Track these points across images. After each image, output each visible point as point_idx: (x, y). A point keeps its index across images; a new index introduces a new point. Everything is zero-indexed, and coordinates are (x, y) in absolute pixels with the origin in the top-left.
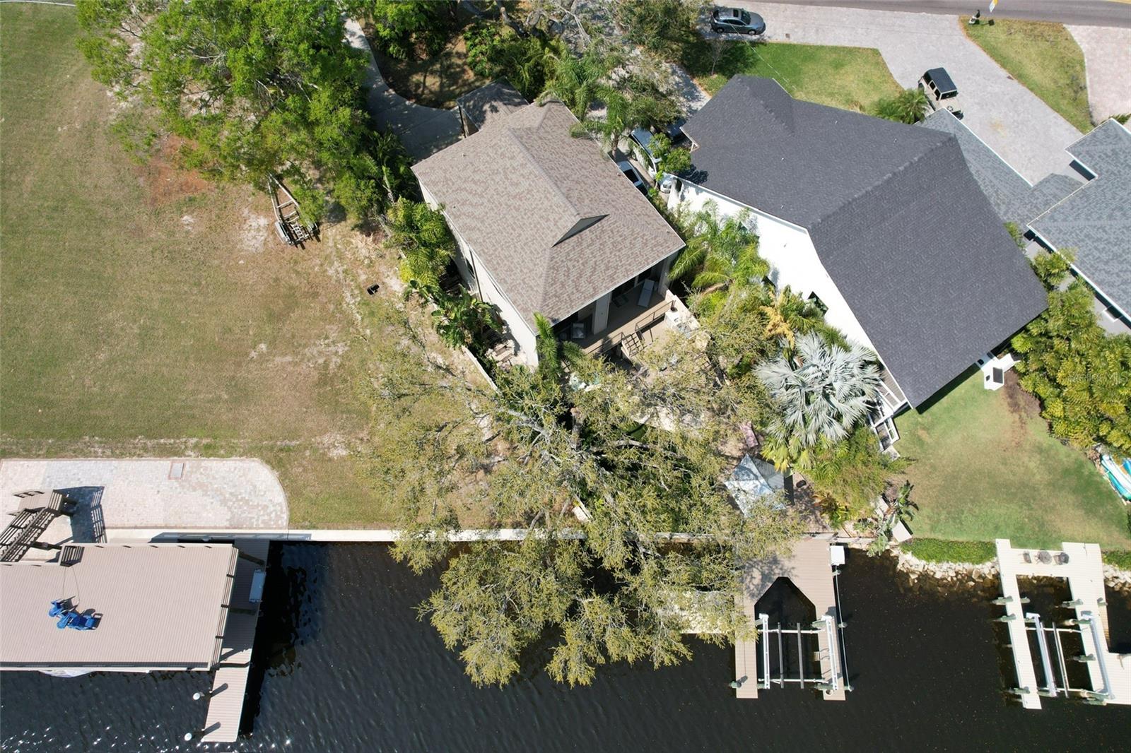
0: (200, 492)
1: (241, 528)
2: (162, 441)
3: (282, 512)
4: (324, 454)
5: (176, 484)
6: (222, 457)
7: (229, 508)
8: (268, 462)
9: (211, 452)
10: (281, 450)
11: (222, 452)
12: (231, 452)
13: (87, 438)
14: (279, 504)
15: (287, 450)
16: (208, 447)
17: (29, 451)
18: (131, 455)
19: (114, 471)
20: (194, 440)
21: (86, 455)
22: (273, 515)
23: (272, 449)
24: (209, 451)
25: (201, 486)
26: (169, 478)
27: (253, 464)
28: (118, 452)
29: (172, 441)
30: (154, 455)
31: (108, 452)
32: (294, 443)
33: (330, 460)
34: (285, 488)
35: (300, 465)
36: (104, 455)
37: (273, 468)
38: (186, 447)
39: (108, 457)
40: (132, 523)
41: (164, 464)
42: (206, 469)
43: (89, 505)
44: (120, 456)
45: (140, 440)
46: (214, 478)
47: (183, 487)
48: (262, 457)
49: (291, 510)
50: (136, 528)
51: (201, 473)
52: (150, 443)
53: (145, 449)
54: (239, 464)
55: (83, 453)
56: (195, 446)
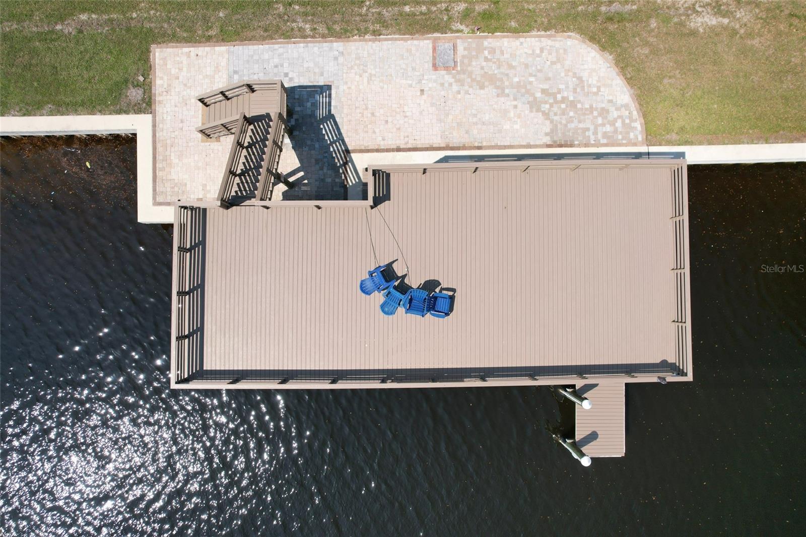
0: (490, 91)
1: (571, 146)
2: (407, 9)
3: (632, 120)
4: (682, 24)
5: (448, 78)
6: (515, 31)
7: (546, 115)
8: (593, 39)
9: (494, 23)
10: (610, 19)
11: (513, 24)
12: (528, 24)
13: (281, 8)
14: (626, 106)
15: (620, 18)
16: (486, 16)
17: (191, 30)
18: (362, 32)
19: (341, 60)
20: (461, 6)
21: (288, 35)
22: (619, 124)
23: (594, 17)
25: (492, 79)
26: (435, 67)
27: (569, 42)
28: (337, 27)
29: (424, 8)
30: (400, 32)
31: (322, 29)
32: (628, 7)
33: (693, 33)
34: (630, 81)
35: (647, 43)
36: (315, 34)
37: (603, 48)
38: (450, 18)
39: (323, 36)
40: (391, 143)
41: (420, 45)
42: (493, 51)
43: (313, 115)
44: (344, 34)
45: (371, 8)
46: (511, 67)
47: (461, 82)
48: (581, 31)
49: (645, 116)
50: (399, 150)
51: (486, 59)
52: (387, 13)
53: (385, 24)
54: (546, 42)
55: (280, 31)
56: (465, 16)
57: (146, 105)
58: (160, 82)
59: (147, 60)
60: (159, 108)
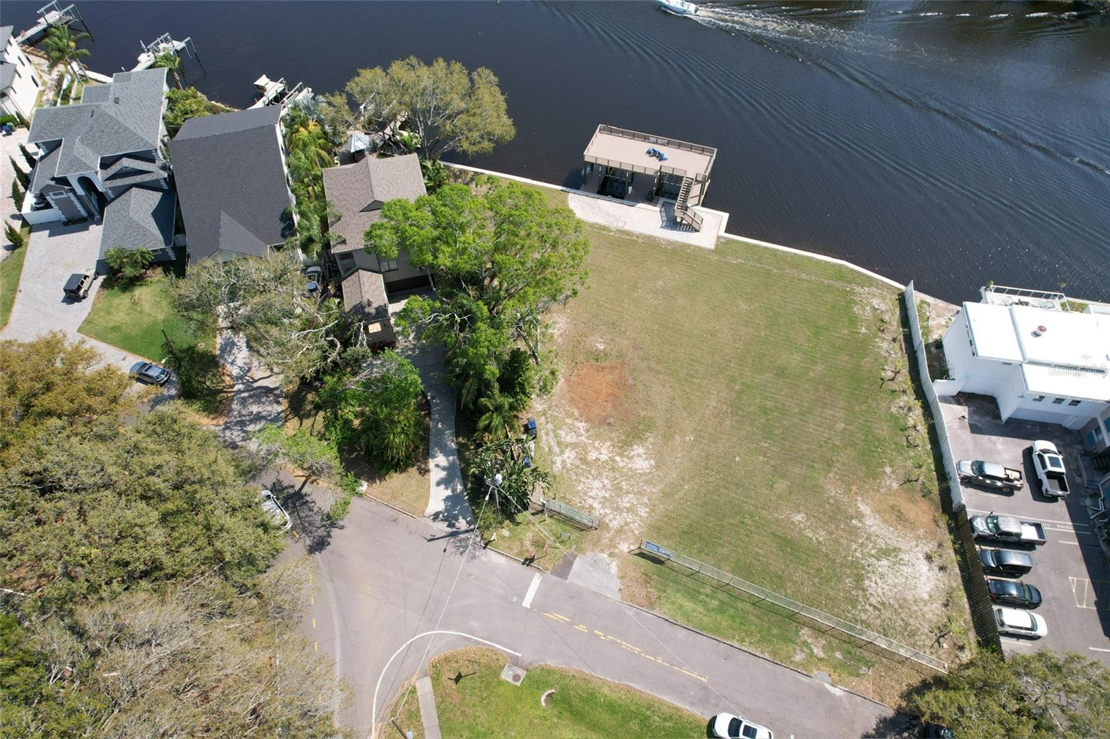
2: (628, 238)
6: (597, 224)
12: (592, 226)
13: (668, 248)
14: (572, 200)
16: (604, 230)
20: (611, 234)
21: (668, 241)
24: (604, 228)
25: (610, 216)
26: (625, 222)
29: (623, 236)
39: (658, 238)
41: (627, 228)
44: (651, 236)
45: (640, 241)
52: (635, 238)
53: (638, 237)
55: (670, 242)
56: (611, 231)
57: (719, 237)
58: (714, 240)
59: (716, 247)
60: (716, 236)
